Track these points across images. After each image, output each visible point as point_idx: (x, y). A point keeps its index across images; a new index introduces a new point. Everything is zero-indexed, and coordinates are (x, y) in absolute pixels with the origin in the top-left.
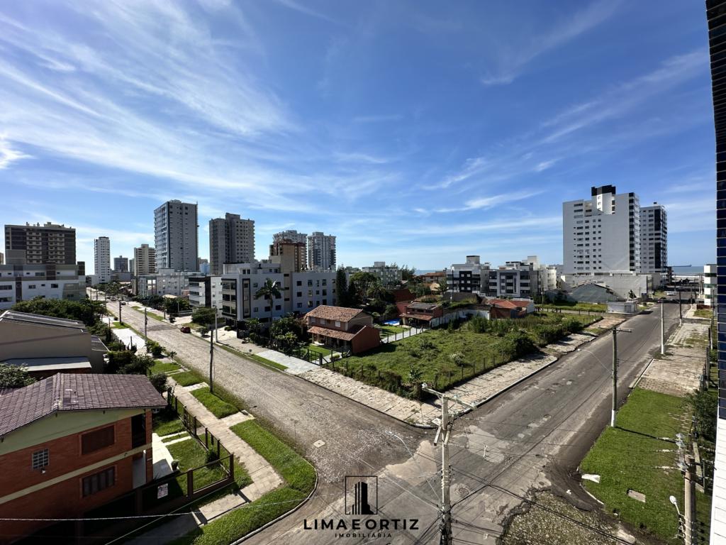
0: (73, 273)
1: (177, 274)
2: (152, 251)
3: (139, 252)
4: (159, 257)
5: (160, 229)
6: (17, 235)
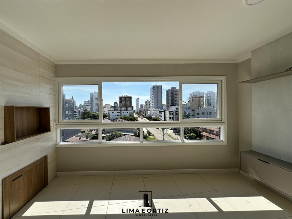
0: (131, 109)
1: (156, 109)
2: (149, 102)
3: (146, 102)
4: (151, 104)
5: (151, 95)
6: (121, 99)
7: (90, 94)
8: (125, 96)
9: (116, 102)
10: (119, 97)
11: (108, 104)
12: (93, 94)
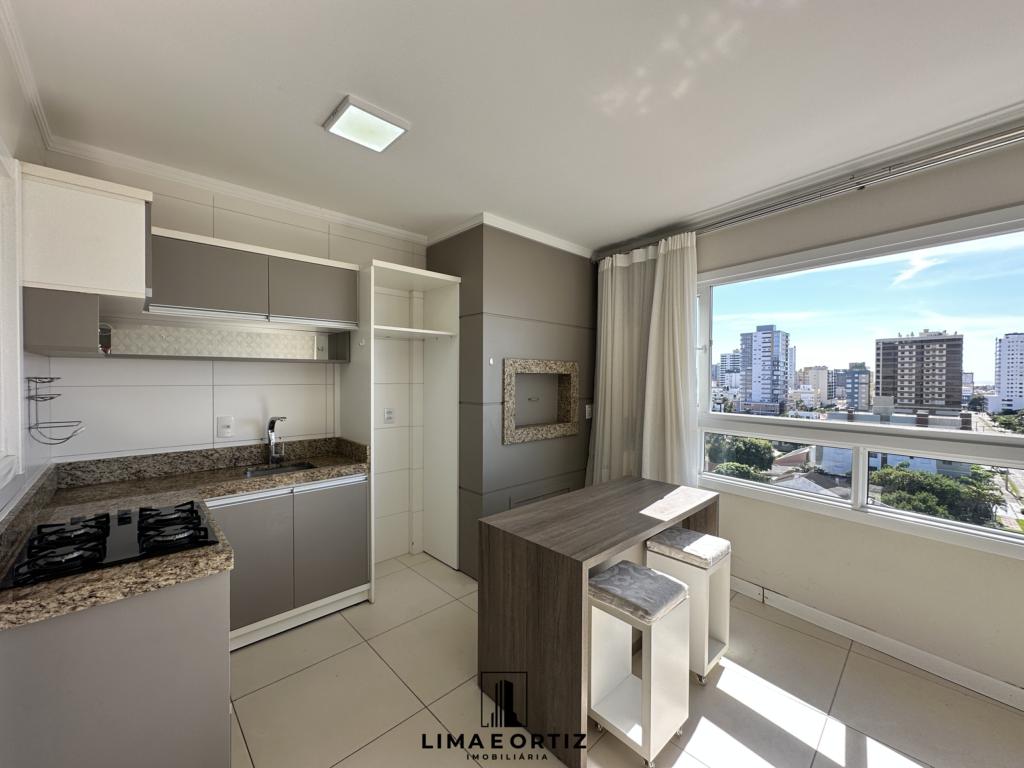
6: (888, 351)
7: (742, 335)
8: (917, 335)
9: (862, 365)
10: (877, 344)
11: (818, 368)
12: (751, 334)
